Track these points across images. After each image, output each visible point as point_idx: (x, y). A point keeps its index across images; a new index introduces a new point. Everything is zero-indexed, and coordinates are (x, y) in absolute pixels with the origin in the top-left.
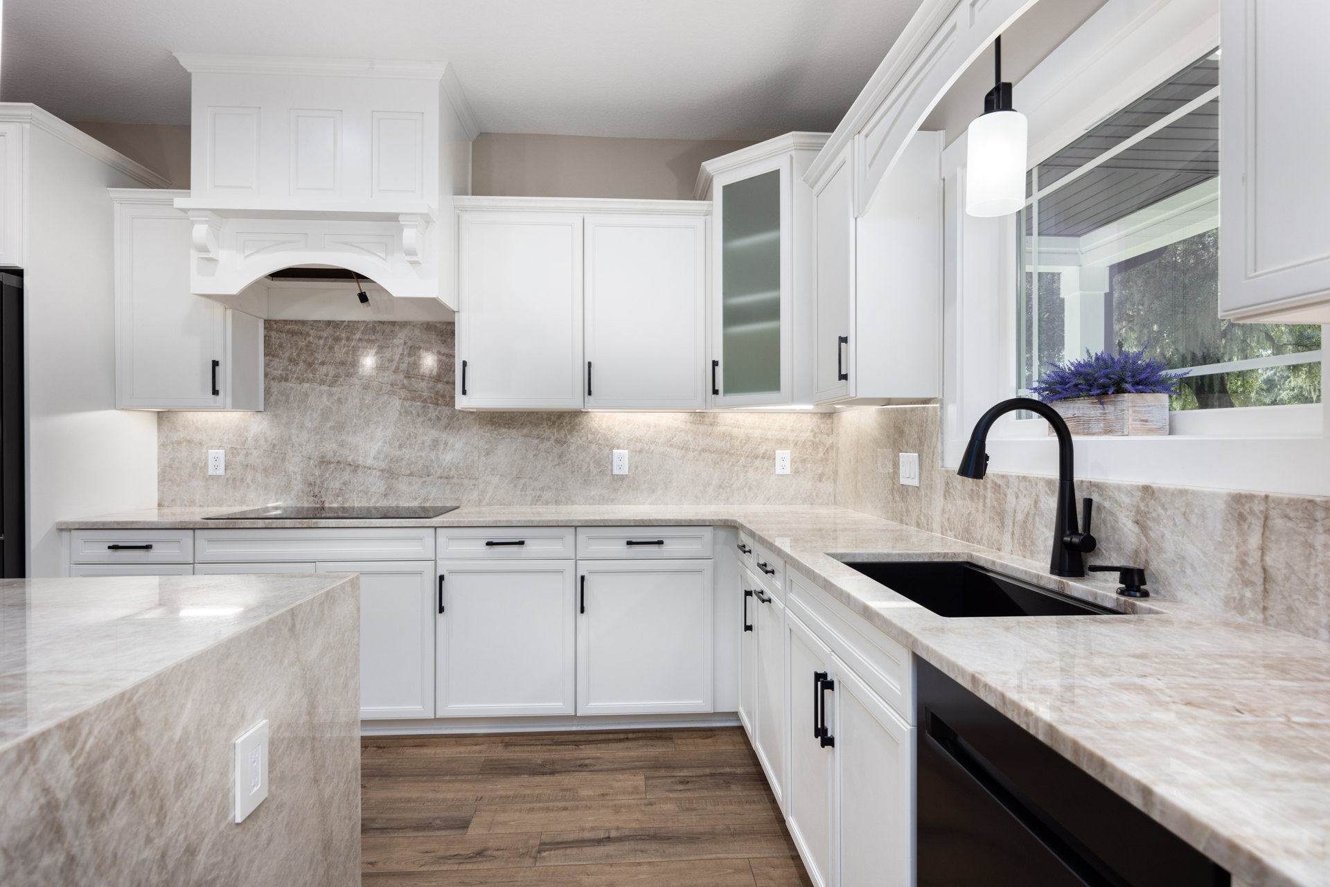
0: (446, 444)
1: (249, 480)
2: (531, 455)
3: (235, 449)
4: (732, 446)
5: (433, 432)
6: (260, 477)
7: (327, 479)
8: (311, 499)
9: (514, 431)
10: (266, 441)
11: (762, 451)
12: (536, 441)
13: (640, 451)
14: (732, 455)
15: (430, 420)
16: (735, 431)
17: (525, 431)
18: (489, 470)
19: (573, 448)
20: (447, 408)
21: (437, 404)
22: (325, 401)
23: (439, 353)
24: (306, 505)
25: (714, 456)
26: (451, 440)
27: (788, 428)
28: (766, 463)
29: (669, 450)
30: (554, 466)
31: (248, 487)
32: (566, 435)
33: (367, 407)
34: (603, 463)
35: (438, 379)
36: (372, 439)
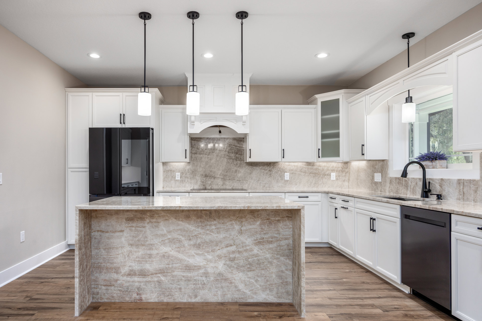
0: (239, 171)
1: (186, 181)
2: (262, 174)
3: (183, 172)
4: (319, 172)
5: (235, 168)
6: (189, 180)
7: (207, 181)
8: (203, 186)
9: (258, 168)
10: (191, 170)
11: (327, 173)
12: (263, 171)
13: (292, 173)
14: (318, 174)
15: (235, 165)
16: (319, 168)
17: (261, 168)
18: (251, 178)
19: (274, 172)
20: (239, 161)
21: (236, 160)
22: (207, 159)
23: (237, 146)
24: (201, 188)
25: (313, 175)
26: (240, 170)
27: (335, 167)
28: (328, 177)
29: (300, 173)
30: (269, 177)
31: (186, 183)
32: (272, 169)
33: (218, 161)
34: (282, 177)
35: (237, 153)
36: (219, 170)
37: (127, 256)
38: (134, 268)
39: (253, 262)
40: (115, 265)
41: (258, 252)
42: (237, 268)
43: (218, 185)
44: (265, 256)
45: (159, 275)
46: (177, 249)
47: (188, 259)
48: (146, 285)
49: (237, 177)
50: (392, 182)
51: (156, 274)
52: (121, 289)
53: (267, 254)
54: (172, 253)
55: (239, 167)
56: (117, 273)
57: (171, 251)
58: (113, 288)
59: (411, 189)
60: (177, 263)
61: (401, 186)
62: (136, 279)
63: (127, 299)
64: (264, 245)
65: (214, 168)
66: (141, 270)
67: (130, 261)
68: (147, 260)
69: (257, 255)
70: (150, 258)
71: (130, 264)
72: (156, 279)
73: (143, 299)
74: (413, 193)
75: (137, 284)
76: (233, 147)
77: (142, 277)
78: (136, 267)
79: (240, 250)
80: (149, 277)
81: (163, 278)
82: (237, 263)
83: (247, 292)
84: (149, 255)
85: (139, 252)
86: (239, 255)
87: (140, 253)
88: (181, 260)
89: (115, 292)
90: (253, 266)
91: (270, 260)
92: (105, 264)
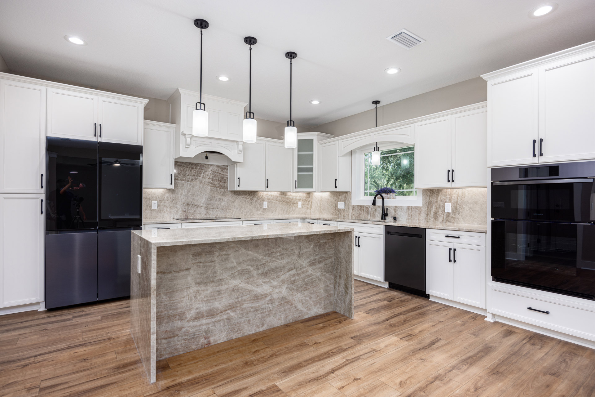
0: (222, 200)
1: (165, 210)
2: (244, 203)
3: (161, 201)
4: (290, 201)
5: (219, 196)
6: (168, 209)
7: (189, 210)
8: (184, 216)
9: (240, 196)
10: (171, 198)
11: (296, 202)
12: (245, 199)
13: (270, 202)
14: (289, 203)
15: (218, 193)
16: (290, 197)
17: (243, 196)
18: (234, 207)
19: (254, 201)
20: (223, 189)
21: (220, 188)
22: (189, 187)
23: (221, 174)
24: (183, 218)
25: (286, 203)
26: (224, 199)
27: (301, 196)
28: (297, 205)
29: (276, 202)
30: (250, 206)
31: (165, 212)
32: (252, 198)
33: (201, 189)
34: (261, 205)
35: (220, 181)
36: (202, 198)
37: (193, 297)
38: (202, 309)
39: (308, 282)
40: (179, 310)
41: (312, 272)
42: (296, 289)
43: (200, 214)
44: (316, 275)
45: (229, 311)
46: (246, 281)
47: (256, 289)
48: (215, 326)
49: (221, 206)
50: (355, 209)
51: (226, 311)
52: (186, 337)
53: (317, 273)
54: (241, 286)
55: (222, 195)
56: (181, 320)
57: (240, 284)
58: (176, 338)
59: (371, 214)
60: (246, 295)
61: (363, 211)
62: (204, 321)
63: (193, 347)
64: (315, 265)
65: (197, 196)
66: (210, 310)
67: (197, 302)
68: (216, 298)
69: (311, 275)
70: (219, 294)
71: (198, 306)
72: (225, 317)
73: (212, 341)
74: (373, 217)
75: (205, 327)
76: (217, 175)
77: (210, 317)
78: (204, 307)
79: (299, 272)
80: (218, 315)
81: (232, 314)
82: (297, 285)
83: (304, 310)
84: (218, 291)
85: (207, 290)
86: (298, 278)
87: (209, 291)
88: (250, 291)
89: (178, 343)
90: (308, 286)
91: (320, 277)
92: (166, 312)
